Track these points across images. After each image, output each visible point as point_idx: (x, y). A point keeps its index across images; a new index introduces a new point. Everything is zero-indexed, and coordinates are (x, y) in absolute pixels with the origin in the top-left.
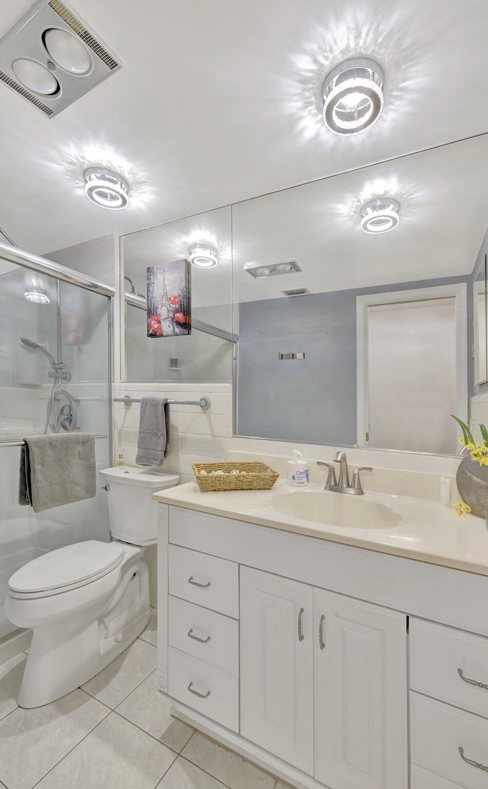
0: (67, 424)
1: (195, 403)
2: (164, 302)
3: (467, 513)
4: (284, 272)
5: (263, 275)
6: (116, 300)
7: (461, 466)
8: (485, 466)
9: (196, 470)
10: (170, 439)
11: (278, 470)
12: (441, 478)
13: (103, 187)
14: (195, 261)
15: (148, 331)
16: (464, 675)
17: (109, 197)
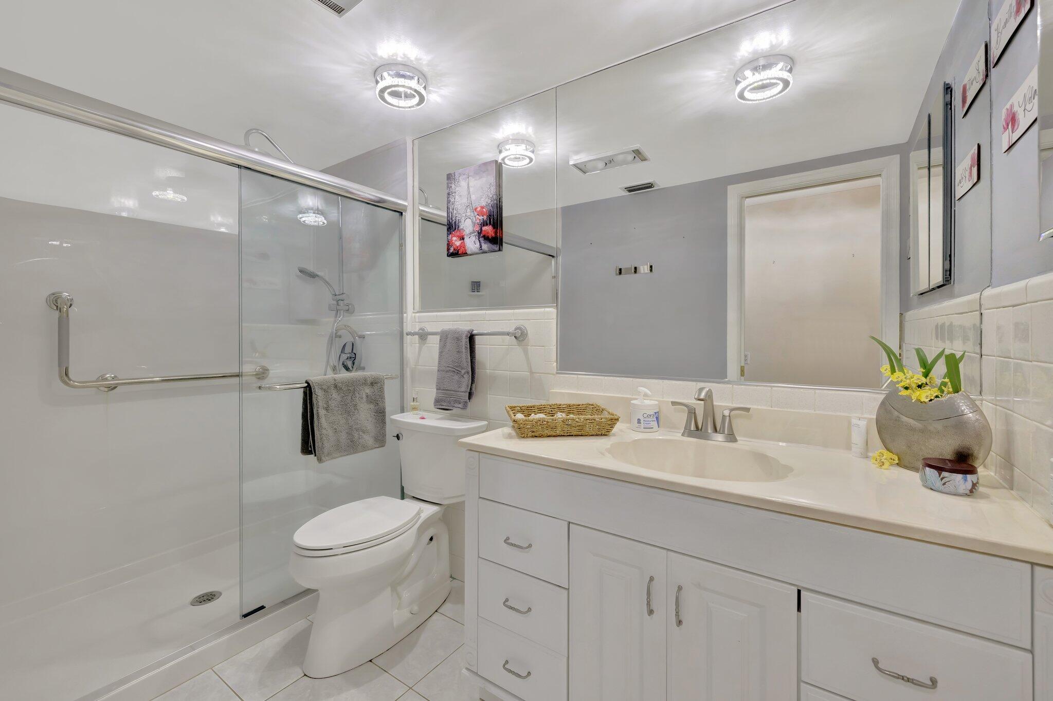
0: (349, 364)
1: (508, 334)
2: (468, 214)
3: (891, 465)
4: (625, 162)
5: (595, 169)
6: (408, 216)
7: (883, 403)
8: (921, 402)
9: (511, 413)
10: (476, 377)
11: (618, 412)
12: (852, 420)
13: (397, 86)
14: (507, 161)
15: (448, 250)
16: (880, 665)
17: (403, 96)
